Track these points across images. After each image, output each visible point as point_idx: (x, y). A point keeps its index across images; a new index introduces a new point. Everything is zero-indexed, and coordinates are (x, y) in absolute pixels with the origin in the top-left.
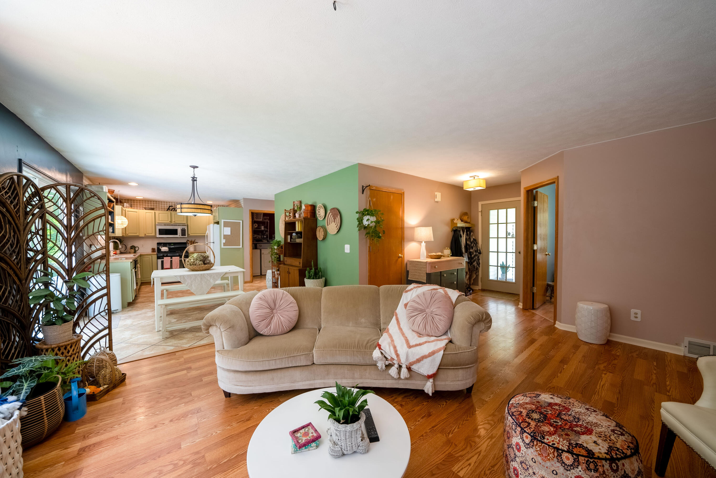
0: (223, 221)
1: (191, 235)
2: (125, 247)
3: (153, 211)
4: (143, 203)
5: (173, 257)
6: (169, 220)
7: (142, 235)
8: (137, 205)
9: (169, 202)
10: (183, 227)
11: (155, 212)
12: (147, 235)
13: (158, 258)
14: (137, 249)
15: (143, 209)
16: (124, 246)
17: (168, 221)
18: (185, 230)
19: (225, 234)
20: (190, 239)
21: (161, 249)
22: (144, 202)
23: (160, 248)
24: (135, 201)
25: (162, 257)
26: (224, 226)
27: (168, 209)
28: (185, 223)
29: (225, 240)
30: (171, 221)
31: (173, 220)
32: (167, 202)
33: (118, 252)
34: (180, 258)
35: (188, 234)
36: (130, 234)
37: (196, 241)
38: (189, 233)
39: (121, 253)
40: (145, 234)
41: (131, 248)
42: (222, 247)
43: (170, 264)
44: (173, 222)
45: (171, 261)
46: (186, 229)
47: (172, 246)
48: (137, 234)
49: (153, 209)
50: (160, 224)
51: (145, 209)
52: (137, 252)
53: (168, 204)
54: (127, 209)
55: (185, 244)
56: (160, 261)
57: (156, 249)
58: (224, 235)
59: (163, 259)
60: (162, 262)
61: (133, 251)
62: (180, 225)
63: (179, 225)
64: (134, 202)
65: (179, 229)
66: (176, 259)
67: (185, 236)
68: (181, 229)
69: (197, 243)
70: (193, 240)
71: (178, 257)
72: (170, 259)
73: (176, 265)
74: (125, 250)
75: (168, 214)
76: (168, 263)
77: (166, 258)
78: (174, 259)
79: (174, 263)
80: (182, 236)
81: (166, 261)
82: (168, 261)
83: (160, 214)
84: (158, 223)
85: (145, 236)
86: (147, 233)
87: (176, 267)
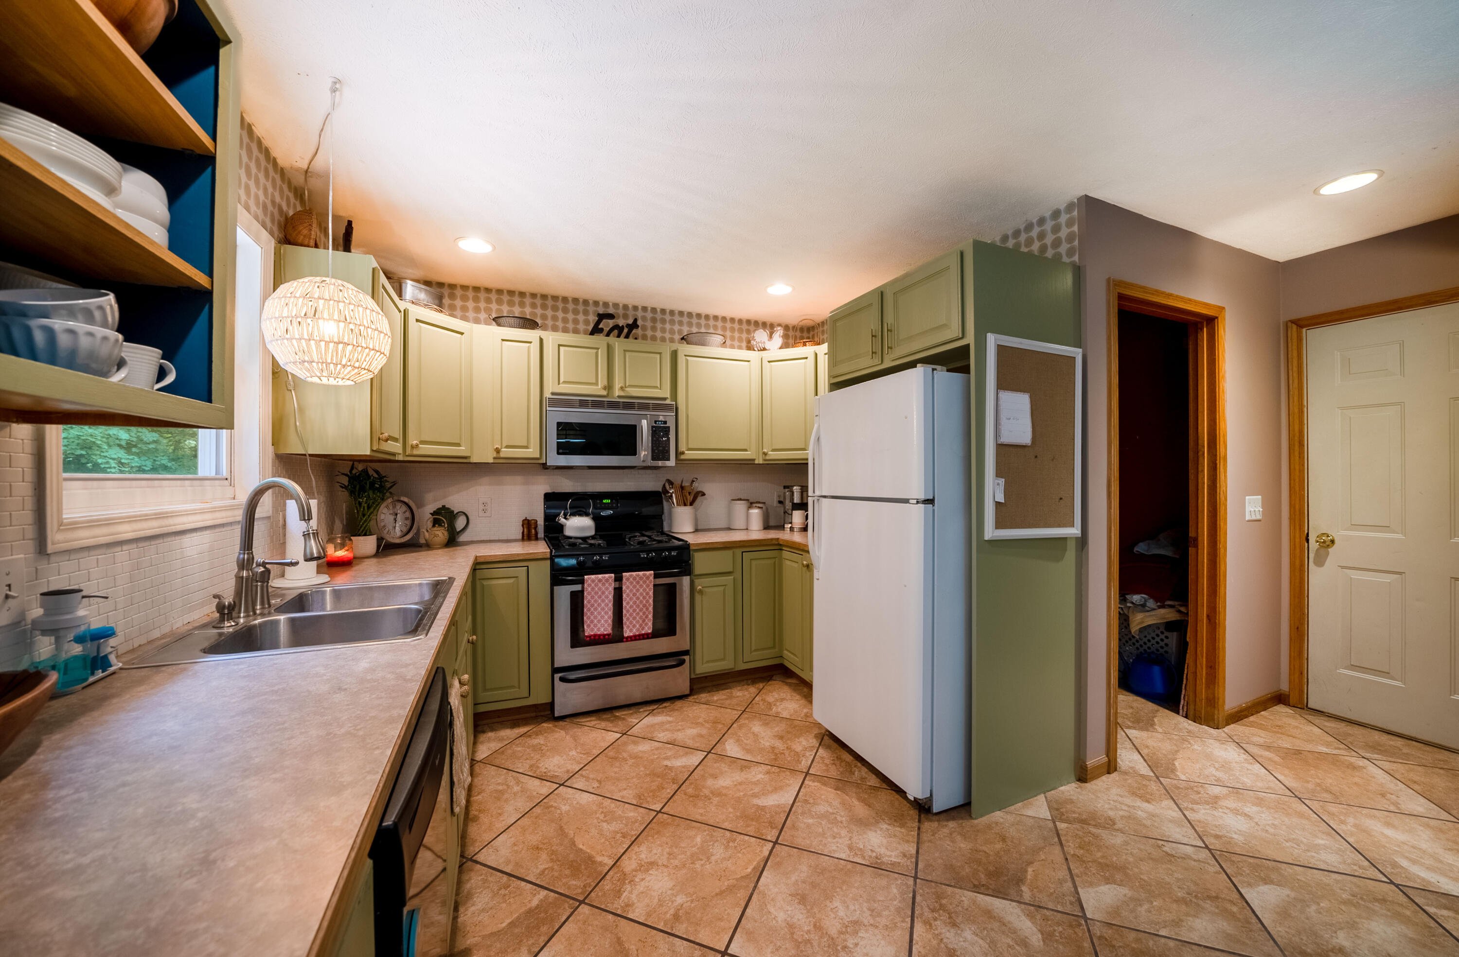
0: (992, 340)
1: (689, 455)
2: (408, 514)
3: (533, 335)
4: (488, 301)
5: (626, 575)
6: (602, 381)
7: (483, 455)
8: (464, 309)
9: (596, 303)
10: (660, 415)
11: (541, 340)
12: (506, 452)
13: (558, 577)
14: (460, 523)
15: (487, 323)
16: (404, 508)
17: (596, 384)
18: (667, 430)
19: (1006, 439)
20: (682, 478)
21: (561, 527)
22: (494, 296)
23: (562, 520)
24: (459, 292)
25: (578, 573)
26: (1003, 384)
27: (596, 330)
28: (665, 399)
29: (1002, 481)
30: (609, 387)
31: (617, 384)
32: (586, 302)
33: (367, 544)
34: (656, 576)
35: (678, 453)
36: (426, 450)
37: (698, 486)
38: (682, 448)
39: (386, 549)
40: (498, 451)
41: (436, 522)
42: (990, 532)
43: (610, 613)
44: (617, 392)
45: (618, 594)
46: (671, 424)
47: (607, 508)
48: (461, 451)
49: (529, 323)
50: (562, 398)
51: (497, 320)
52: (463, 538)
53: (591, 309)
54: (415, 312)
55: (656, 498)
56: (564, 592)
57: (541, 522)
58: (1001, 448)
59: (582, 582)
60: (577, 602)
61: (441, 534)
62: (644, 407)
63: (640, 407)
64: (452, 296)
65: (644, 423)
66: (638, 583)
67: (668, 459)
68: (653, 427)
69: (704, 494)
70: (693, 481)
71: (648, 573)
72: (611, 581)
73: (641, 617)
74: (405, 530)
75: (598, 349)
76: (603, 609)
77: (593, 581)
78: (631, 583)
79: (628, 603)
80: (653, 459)
81: (596, 593)
82: (603, 593)
83: (559, 346)
84: (553, 394)
85: (494, 458)
86: (507, 447)
87: (638, 630)
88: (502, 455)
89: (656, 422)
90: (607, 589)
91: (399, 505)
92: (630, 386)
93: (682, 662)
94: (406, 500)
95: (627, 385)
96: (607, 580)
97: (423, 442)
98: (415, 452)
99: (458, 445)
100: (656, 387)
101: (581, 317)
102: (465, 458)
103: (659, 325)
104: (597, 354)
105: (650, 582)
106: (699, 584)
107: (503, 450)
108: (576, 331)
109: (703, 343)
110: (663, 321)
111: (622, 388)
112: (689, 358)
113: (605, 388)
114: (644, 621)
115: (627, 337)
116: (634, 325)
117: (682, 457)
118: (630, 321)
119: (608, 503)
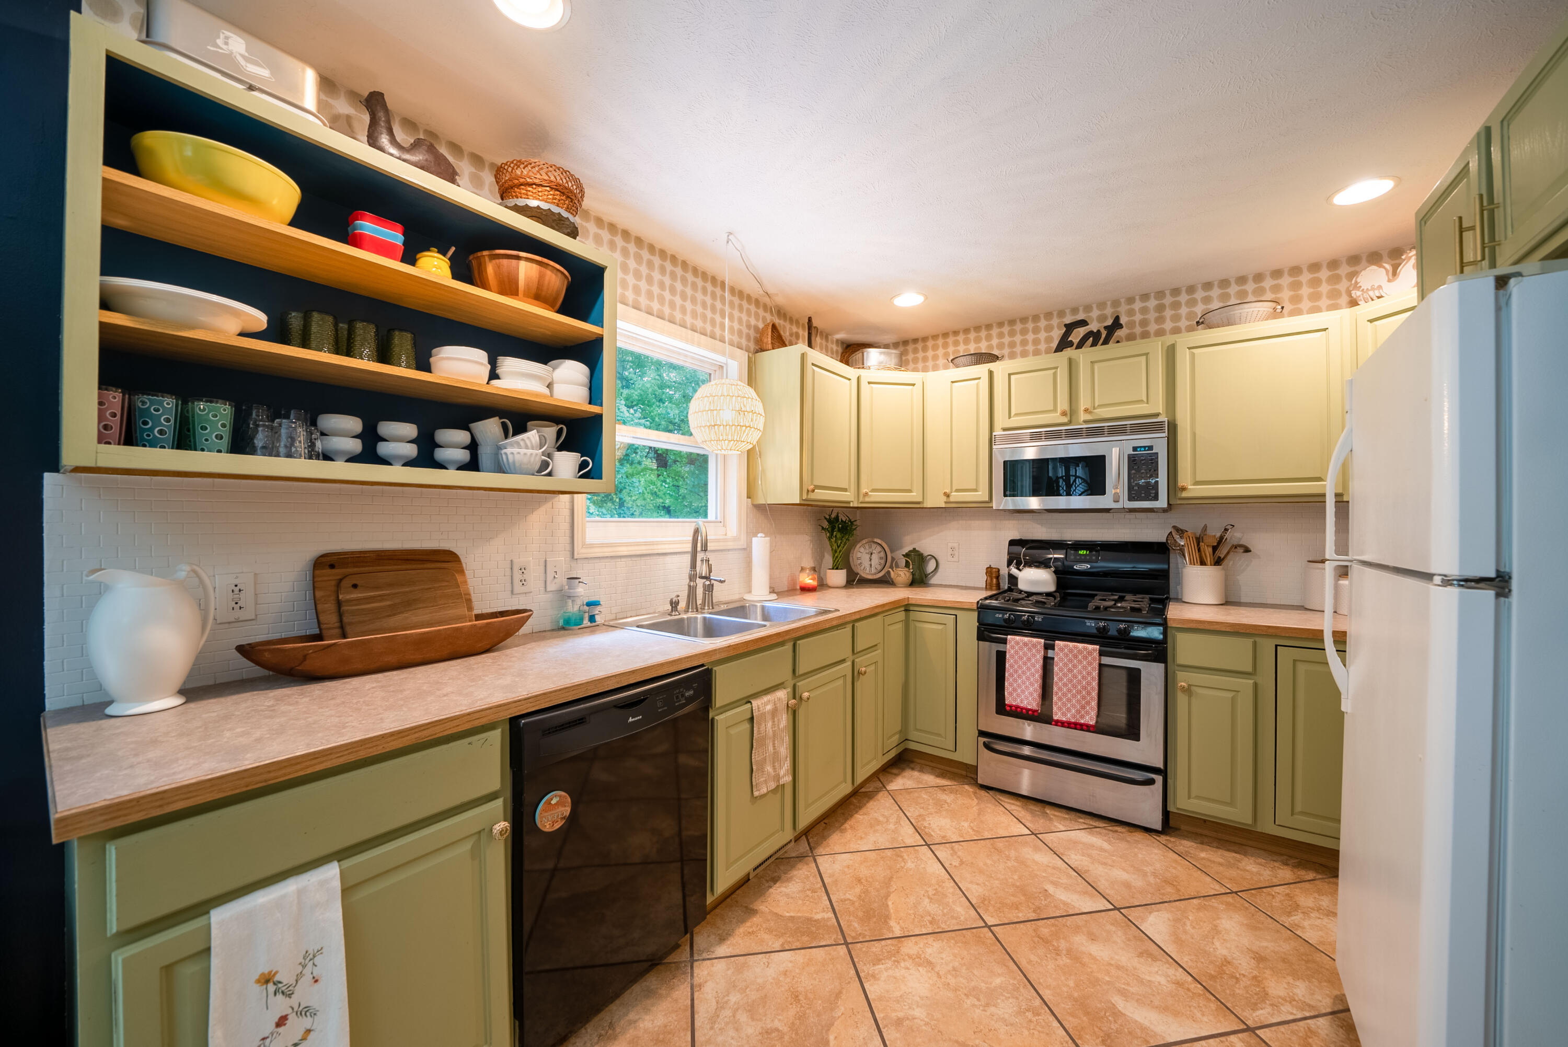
1: (1194, 490)
2: (882, 554)
3: (982, 370)
4: (956, 343)
5: (1059, 644)
6: (1062, 406)
7: (935, 500)
8: (935, 358)
10: (1143, 440)
11: (991, 373)
12: (956, 496)
13: (985, 632)
14: (931, 566)
15: (946, 367)
16: (879, 548)
17: (1055, 410)
18: (1152, 461)
20: (1192, 524)
21: (1016, 580)
22: (961, 337)
23: (1019, 571)
27: (1064, 344)
28: (1157, 415)
30: (1072, 412)
31: (1082, 407)
33: (839, 576)
34: (1101, 654)
35: (1174, 488)
36: (878, 497)
37: (1235, 536)
38: (1185, 479)
39: (854, 582)
40: (948, 495)
41: (906, 564)
43: (1037, 685)
44: (1083, 416)
45: (1047, 663)
46: (1161, 449)
47: (1083, 560)
48: (915, 496)
50: (1014, 435)
51: (956, 362)
52: (934, 581)
54: (867, 375)
55: (1160, 551)
56: (990, 652)
57: (1004, 571)
59: (1004, 642)
60: (999, 665)
61: (910, 576)
62: (1123, 428)
63: (1114, 431)
65: (1115, 451)
66: (1076, 656)
67: (1156, 498)
68: (1129, 456)
69: (1247, 550)
70: (1226, 530)
71: (1090, 647)
72: (1096, 654)
73: (1078, 701)
74: (879, 568)
75: (1056, 368)
76: (1028, 678)
77: (1017, 643)
78: (1067, 655)
79: (1061, 679)
80: (1131, 499)
81: (1021, 658)
82: (1029, 659)
83: (1010, 375)
84: (1004, 430)
85: (946, 503)
86: (957, 491)
87: (1074, 716)
88: (952, 499)
89: (1135, 449)
90: (1034, 655)
91: (874, 546)
92: (1100, 406)
93: (1151, 782)
94: (879, 541)
95: (1096, 405)
96: (1034, 646)
97: (874, 490)
98: (867, 499)
99: (910, 491)
100: (1141, 401)
101: (1043, 335)
102: (919, 503)
103: (1168, 313)
104: (1055, 375)
105: (1094, 659)
106: (1182, 679)
107: (953, 494)
108: (1037, 353)
109: (1229, 323)
110: (1176, 305)
111: (1086, 410)
112: (1194, 351)
113: (1064, 414)
114: (1083, 707)
115: (1106, 342)
116: (1116, 324)
117: (1184, 494)
118: (1109, 322)
119: (1086, 555)
